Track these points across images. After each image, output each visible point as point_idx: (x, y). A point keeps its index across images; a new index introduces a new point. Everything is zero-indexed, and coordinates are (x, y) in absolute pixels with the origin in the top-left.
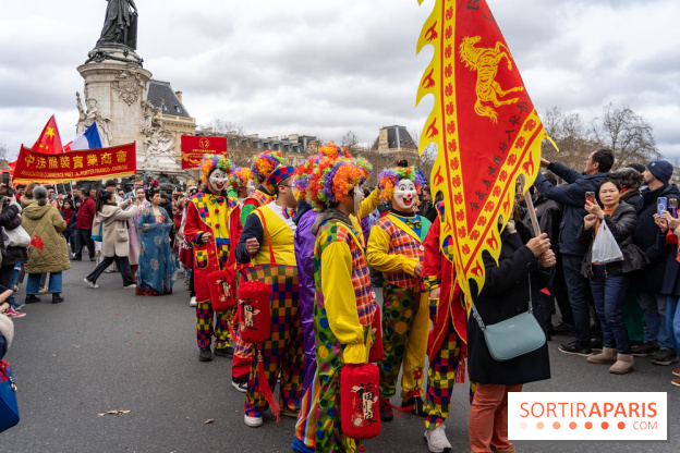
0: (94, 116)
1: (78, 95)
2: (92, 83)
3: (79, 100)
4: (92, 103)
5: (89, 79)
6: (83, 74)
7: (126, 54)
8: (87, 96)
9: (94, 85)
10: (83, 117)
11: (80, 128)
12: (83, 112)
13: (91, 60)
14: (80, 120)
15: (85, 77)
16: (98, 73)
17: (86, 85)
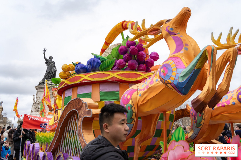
0: (38, 102)
1: (34, 95)
2: (39, 92)
3: (34, 97)
4: (38, 98)
5: (38, 90)
6: (37, 89)
7: (51, 82)
8: (37, 96)
9: (40, 92)
10: (35, 103)
11: (33, 106)
12: (35, 101)
13: (40, 84)
14: (34, 104)
15: (37, 90)
16: (42, 89)
17: (37, 92)
